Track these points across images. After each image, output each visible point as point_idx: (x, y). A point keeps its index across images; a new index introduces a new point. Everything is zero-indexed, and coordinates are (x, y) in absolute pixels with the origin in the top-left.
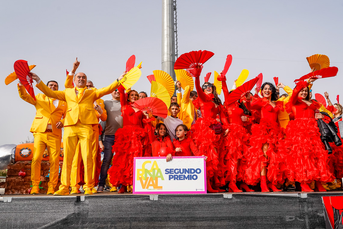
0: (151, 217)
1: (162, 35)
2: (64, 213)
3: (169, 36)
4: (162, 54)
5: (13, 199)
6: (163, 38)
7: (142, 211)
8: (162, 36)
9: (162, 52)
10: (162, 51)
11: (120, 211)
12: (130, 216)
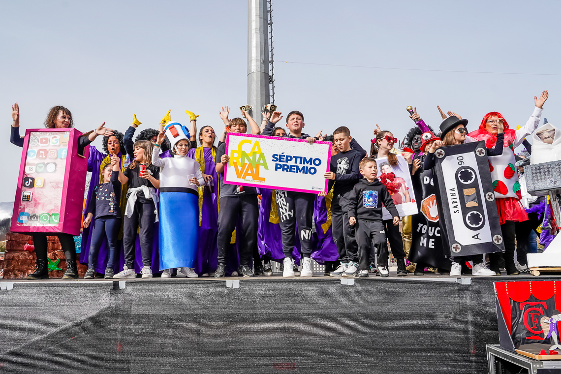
0: (228, 314)
1: (248, 29)
2: (94, 307)
3: (259, 32)
4: (248, 60)
5: (15, 286)
6: (250, 34)
7: (215, 304)
8: (248, 31)
9: (248, 58)
10: (248, 56)
11: (181, 304)
12: (196, 312)
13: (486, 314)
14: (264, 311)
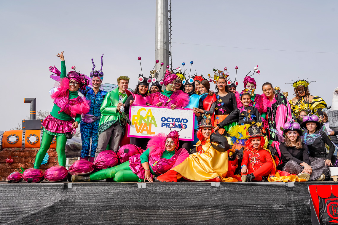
0: (138, 205)
2: (51, 201)
3: (162, 24)
7: (130, 199)
8: (156, 23)
9: (156, 40)
11: (107, 199)
12: (118, 204)
13: (304, 206)
14: (162, 203)
